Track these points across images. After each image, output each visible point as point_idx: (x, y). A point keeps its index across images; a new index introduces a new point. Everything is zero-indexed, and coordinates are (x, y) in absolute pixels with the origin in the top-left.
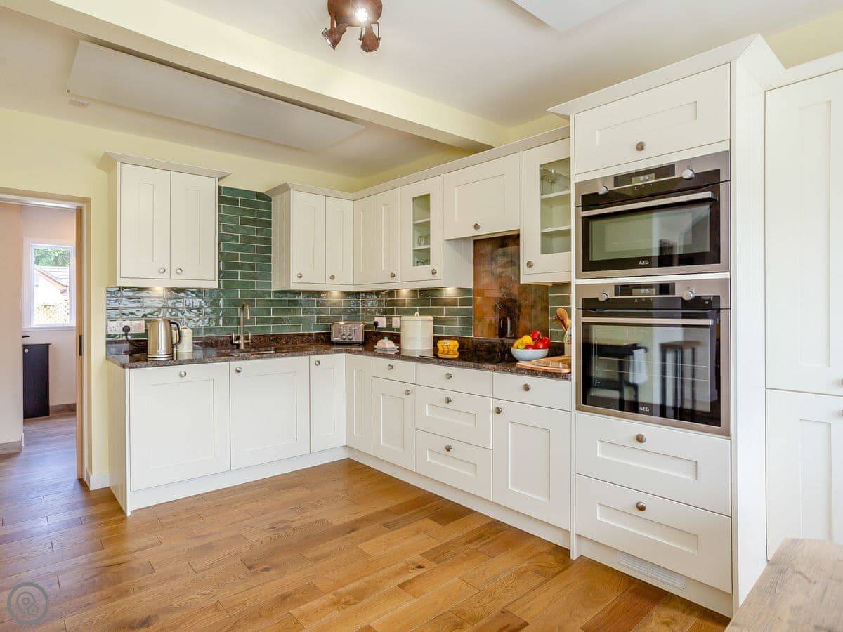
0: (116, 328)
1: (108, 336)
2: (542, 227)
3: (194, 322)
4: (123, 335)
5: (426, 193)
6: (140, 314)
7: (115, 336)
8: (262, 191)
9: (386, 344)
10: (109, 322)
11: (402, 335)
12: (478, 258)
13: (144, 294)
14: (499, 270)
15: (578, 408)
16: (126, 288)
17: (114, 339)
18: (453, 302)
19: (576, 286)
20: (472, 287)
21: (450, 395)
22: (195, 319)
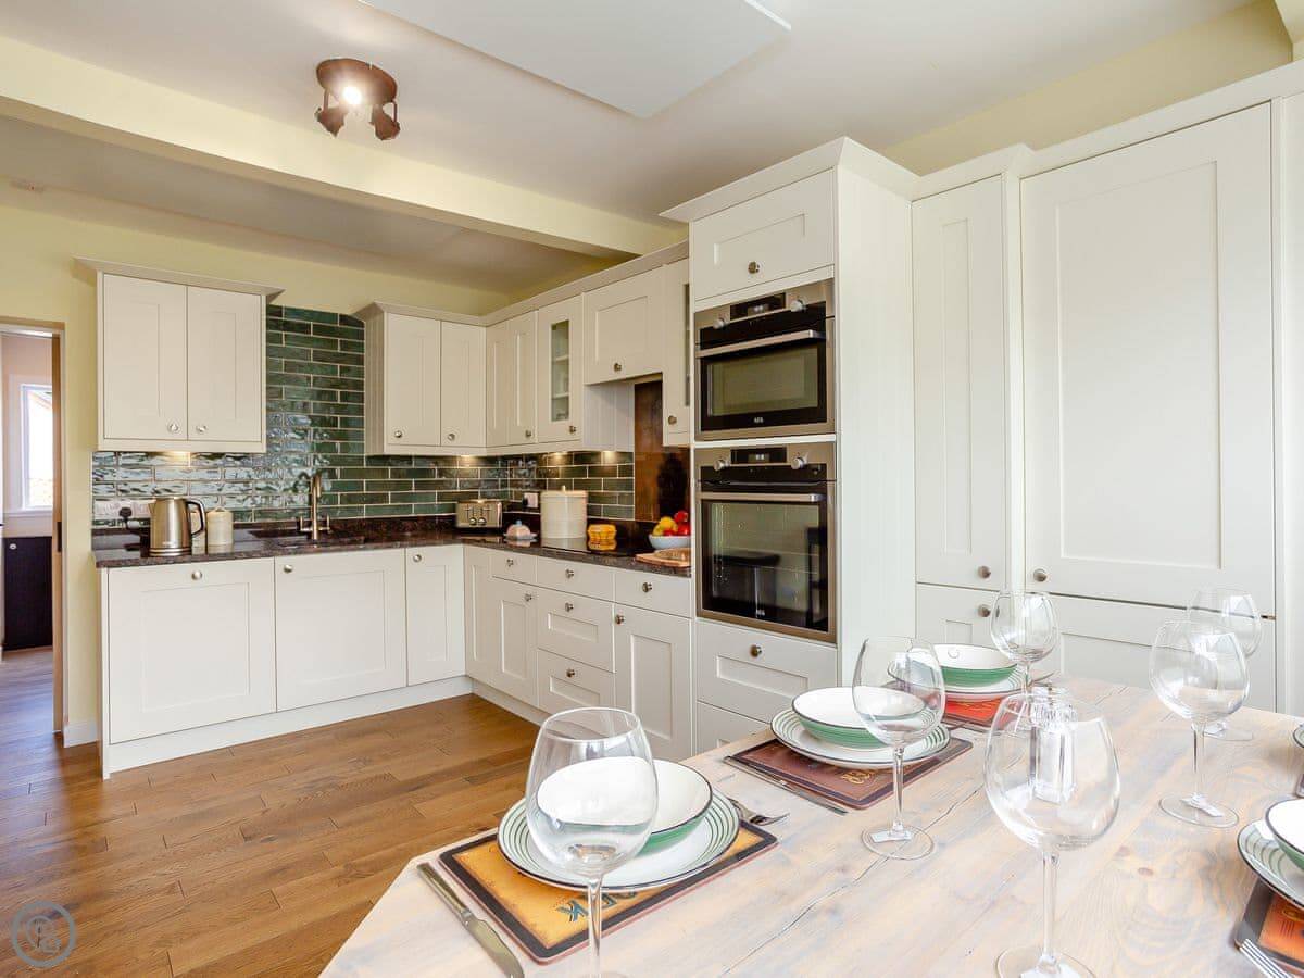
0: (110, 511)
1: (96, 523)
3: (239, 501)
4: (120, 521)
5: (564, 319)
6: (148, 491)
7: (107, 522)
8: (348, 312)
9: (520, 531)
10: (97, 503)
11: (542, 518)
13: (155, 461)
15: (698, 614)
16: (125, 453)
17: (106, 526)
18: (611, 472)
19: (696, 450)
20: (632, 450)
21: (571, 599)
22: (241, 497)
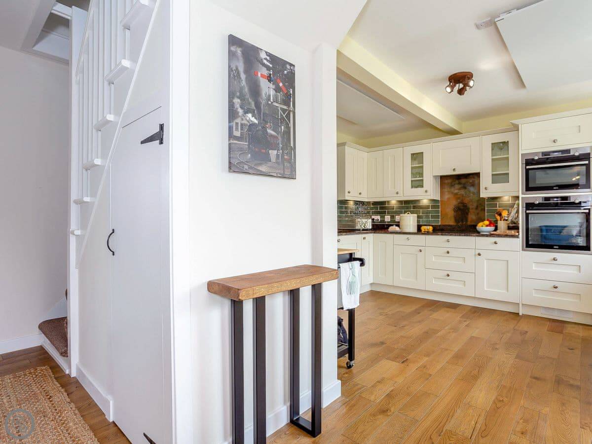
2: (492, 171)
5: (422, 151)
9: (394, 228)
12: (442, 185)
14: (456, 191)
15: (523, 250)
18: (427, 207)
19: (522, 198)
20: (440, 199)
21: (448, 250)
